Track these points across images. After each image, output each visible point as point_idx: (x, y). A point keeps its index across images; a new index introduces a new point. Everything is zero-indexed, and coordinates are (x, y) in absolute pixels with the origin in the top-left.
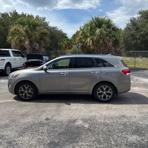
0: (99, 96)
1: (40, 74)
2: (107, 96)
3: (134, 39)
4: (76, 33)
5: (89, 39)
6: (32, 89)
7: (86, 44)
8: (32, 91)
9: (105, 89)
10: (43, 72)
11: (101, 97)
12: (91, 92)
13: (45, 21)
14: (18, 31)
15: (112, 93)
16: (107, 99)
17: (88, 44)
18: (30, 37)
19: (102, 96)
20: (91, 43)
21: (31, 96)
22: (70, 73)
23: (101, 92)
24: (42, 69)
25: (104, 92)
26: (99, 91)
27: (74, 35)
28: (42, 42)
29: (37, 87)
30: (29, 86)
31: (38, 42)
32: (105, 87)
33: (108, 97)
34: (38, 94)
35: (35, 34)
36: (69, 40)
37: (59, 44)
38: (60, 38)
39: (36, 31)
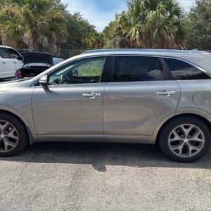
0: (172, 149)
1: (32, 95)
2: (191, 148)
3: (201, 33)
4: (110, 24)
5: (134, 29)
6: (15, 129)
7: (129, 37)
8: (15, 133)
9: (187, 131)
10: (40, 90)
11: (177, 151)
12: (153, 139)
13: (60, 4)
14: (12, 14)
15: (203, 141)
16: (191, 155)
17: (132, 38)
18: (32, 25)
19: (180, 148)
20: (137, 37)
21: (14, 146)
22: (103, 93)
23: (177, 138)
24: (37, 84)
25: (185, 138)
26: (173, 136)
27: (107, 28)
28: (54, 35)
29: (27, 124)
30: (7, 123)
31: (46, 35)
32: (187, 127)
33: (193, 151)
34: (31, 142)
35: (42, 20)
36: (98, 35)
37: (83, 40)
38: (84, 31)
39: (43, 15)
